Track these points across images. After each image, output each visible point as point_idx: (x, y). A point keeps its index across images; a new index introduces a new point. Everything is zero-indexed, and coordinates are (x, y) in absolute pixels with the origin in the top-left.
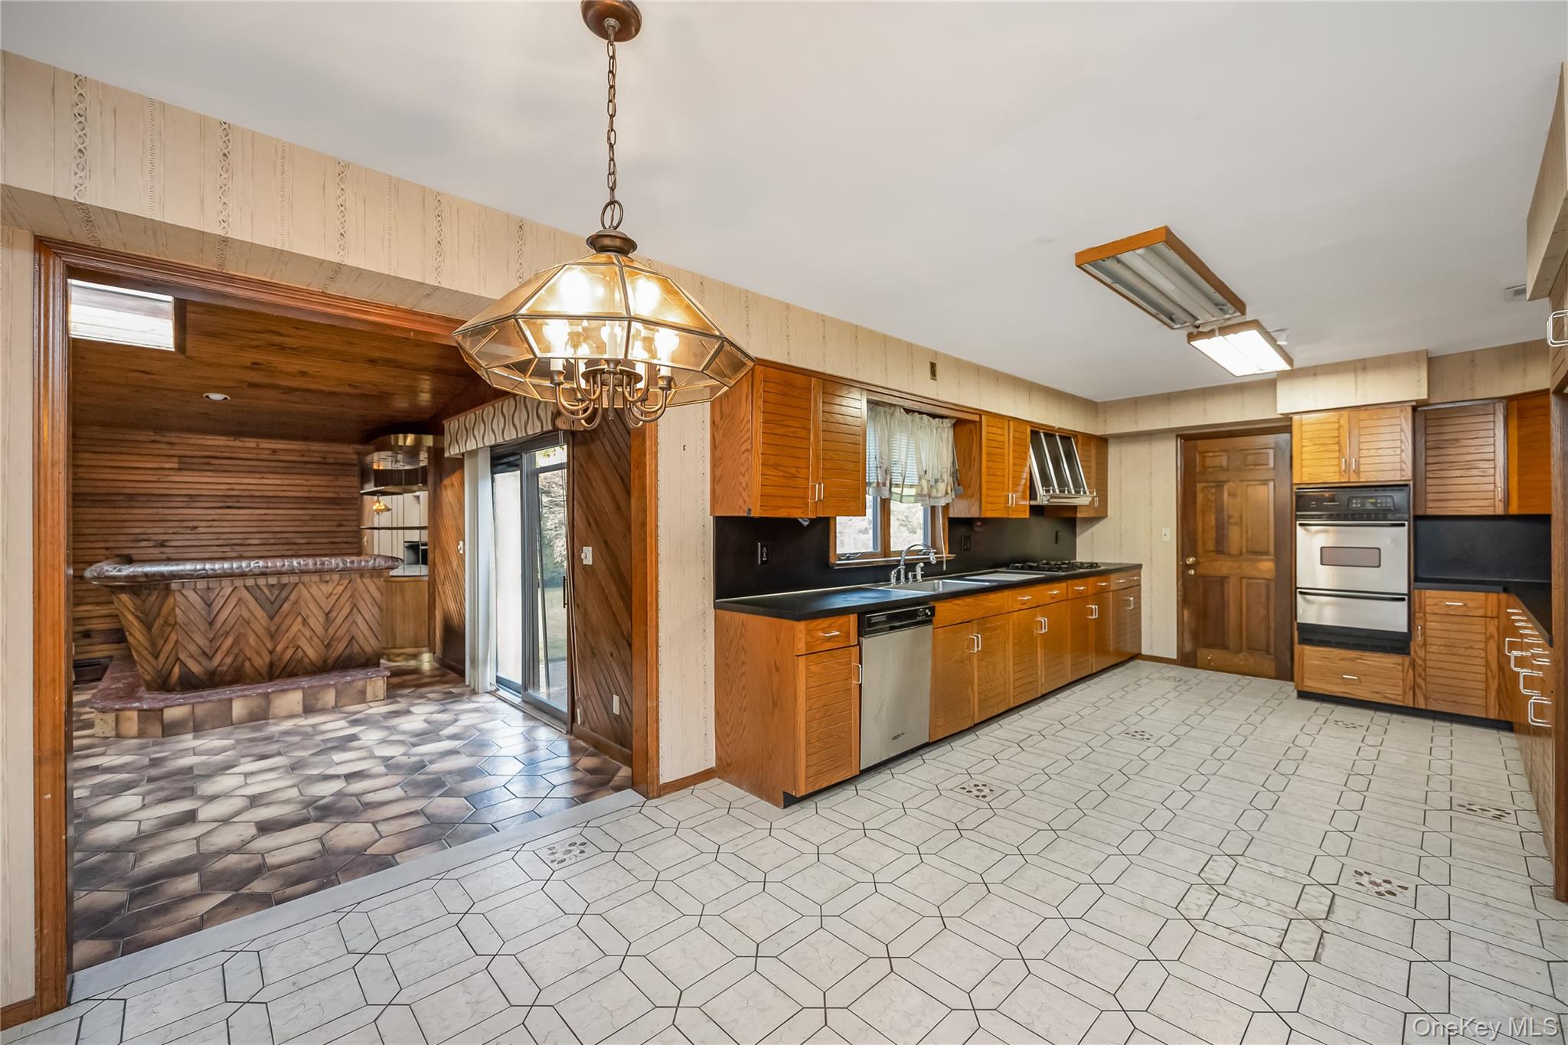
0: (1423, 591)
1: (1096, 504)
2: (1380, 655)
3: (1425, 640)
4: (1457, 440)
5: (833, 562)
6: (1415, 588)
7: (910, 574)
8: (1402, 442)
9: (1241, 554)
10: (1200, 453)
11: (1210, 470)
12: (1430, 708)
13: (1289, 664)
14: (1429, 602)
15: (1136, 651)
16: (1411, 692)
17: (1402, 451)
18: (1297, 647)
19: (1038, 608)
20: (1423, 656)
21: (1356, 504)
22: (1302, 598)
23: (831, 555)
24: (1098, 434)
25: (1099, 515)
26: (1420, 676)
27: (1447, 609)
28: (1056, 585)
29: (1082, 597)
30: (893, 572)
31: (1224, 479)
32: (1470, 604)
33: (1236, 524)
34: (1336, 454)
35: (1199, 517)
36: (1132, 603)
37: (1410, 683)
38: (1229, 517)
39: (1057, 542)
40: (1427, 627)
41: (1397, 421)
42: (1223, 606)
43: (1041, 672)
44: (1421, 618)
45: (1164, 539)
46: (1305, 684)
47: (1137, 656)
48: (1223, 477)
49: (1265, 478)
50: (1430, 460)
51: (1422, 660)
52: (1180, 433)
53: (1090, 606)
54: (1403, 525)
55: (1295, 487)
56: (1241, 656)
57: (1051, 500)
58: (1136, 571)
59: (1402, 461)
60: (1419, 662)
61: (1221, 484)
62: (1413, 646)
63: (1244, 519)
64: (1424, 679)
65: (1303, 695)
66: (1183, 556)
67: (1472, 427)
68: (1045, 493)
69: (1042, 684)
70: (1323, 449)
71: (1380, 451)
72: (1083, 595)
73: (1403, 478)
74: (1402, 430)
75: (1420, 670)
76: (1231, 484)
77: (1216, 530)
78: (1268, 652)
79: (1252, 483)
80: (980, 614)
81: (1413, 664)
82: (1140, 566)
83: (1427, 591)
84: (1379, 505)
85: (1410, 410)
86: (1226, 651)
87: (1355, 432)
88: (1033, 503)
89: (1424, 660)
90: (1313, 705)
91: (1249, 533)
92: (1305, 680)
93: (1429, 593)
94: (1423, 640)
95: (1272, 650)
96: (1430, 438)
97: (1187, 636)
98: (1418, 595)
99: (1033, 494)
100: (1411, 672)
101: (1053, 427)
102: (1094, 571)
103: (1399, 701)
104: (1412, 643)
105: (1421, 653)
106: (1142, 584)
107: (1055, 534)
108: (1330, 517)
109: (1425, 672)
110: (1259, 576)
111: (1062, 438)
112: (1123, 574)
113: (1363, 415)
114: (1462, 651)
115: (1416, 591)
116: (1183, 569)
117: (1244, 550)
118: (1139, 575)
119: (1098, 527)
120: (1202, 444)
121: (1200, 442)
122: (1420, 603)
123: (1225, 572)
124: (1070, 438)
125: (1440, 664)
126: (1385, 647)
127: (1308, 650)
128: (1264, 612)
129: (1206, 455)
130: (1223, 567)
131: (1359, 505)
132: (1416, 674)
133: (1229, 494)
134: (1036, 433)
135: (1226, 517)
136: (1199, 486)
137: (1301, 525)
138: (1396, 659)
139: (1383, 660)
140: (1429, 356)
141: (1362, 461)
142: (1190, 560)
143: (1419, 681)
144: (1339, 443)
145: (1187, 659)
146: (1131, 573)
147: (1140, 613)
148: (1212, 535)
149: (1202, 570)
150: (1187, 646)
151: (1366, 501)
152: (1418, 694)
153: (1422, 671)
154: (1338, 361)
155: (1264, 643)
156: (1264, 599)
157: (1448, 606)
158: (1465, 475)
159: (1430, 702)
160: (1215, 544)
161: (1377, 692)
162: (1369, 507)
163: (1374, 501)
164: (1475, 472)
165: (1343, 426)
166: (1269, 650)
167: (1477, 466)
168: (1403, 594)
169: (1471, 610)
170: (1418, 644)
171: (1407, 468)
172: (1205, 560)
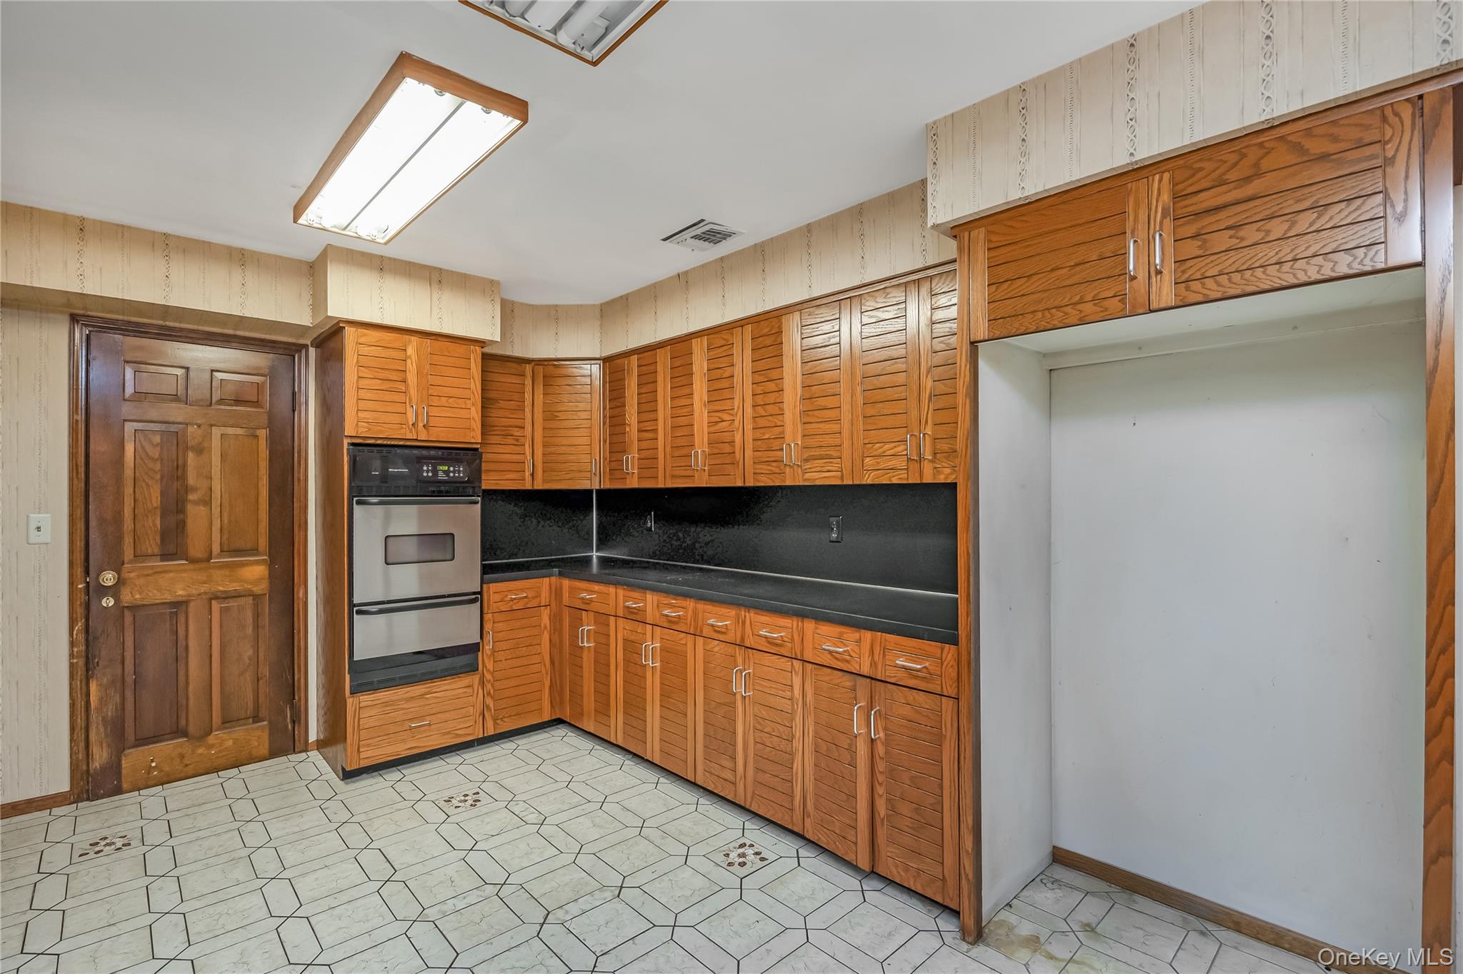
0: (493, 584)
2: (449, 680)
3: (493, 646)
6: (486, 583)
9: (211, 555)
11: (151, 399)
12: (498, 731)
14: (497, 597)
16: (481, 718)
17: (473, 404)
18: (349, 700)
20: (491, 668)
21: (427, 472)
22: (363, 621)
26: (489, 694)
27: (511, 604)
31: (179, 419)
32: (530, 594)
33: (199, 502)
34: (403, 398)
35: (128, 490)
37: (479, 707)
38: (188, 489)
40: (495, 630)
41: (468, 364)
42: (174, 656)
44: (491, 619)
46: (363, 755)
49: (251, 425)
51: (491, 672)
54: (476, 503)
55: (347, 441)
56: (209, 738)
59: (473, 417)
60: (488, 676)
61: (174, 428)
62: (482, 659)
63: (216, 492)
64: (493, 697)
65: (351, 775)
66: (86, 570)
67: (508, 387)
70: (386, 387)
71: (451, 400)
73: (474, 441)
74: (470, 375)
76: (193, 428)
77: (163, 514)
78: (257, 718)
79: (231, 430)
81: (482, 681)
83: (496, 584)
84: (452, 475)
85: (478, 351)
86: (184, 739)
89: (493, 673)
91: (226, 518)
92: (361, 750)
93: (497, 587)
94: (491, 648)
95: (263, 712)
98: (489, 591)
100: (481, 691)
103: (469, 735)
104: (481, 655)
105: (490, 665)
109: (493, 687)
110: (242, 591)
114: (523, 652)
115: (487, 585)
116: (88, 596)
117: (216, 549)
122: (488, 600)
123: (178, 593)
125: (507, 673)
127: (366, 699)
128: (250, 652)
129: (144, 368)
130: (175, 584)
131: (430, 474)
132: (485, 693)
135: (181, 490)
136: (127, 428)
137: (359, 502)
138: (464, 681)
139: (454, 686)
140: (501, 294)
141: (432, 411)
142: (102, 578)
143: (489, 701)
144: (406, 381)
145: (89, 788)
148: (155, 525)
149: (127, 597)
150: (96, 756)
151: (438, 469)
152: (487, 719)
153: (490, 687)
154: (412, 260)
155: (251, 705)
156: (249, 630)
157: (512, 600)
158: (502, 443)
159: (498, 724)
160: (159, 541)
161: (448, 733)
162: (441, 476)
163: (446, 468)
164: (510, 440)
165: (410, 357)
166: (258, 716)
167: (511, 433)
168: (475, 593)
169: (530, 601)
170: (487, 655)
171: (477, 427)
172: (138, 577)
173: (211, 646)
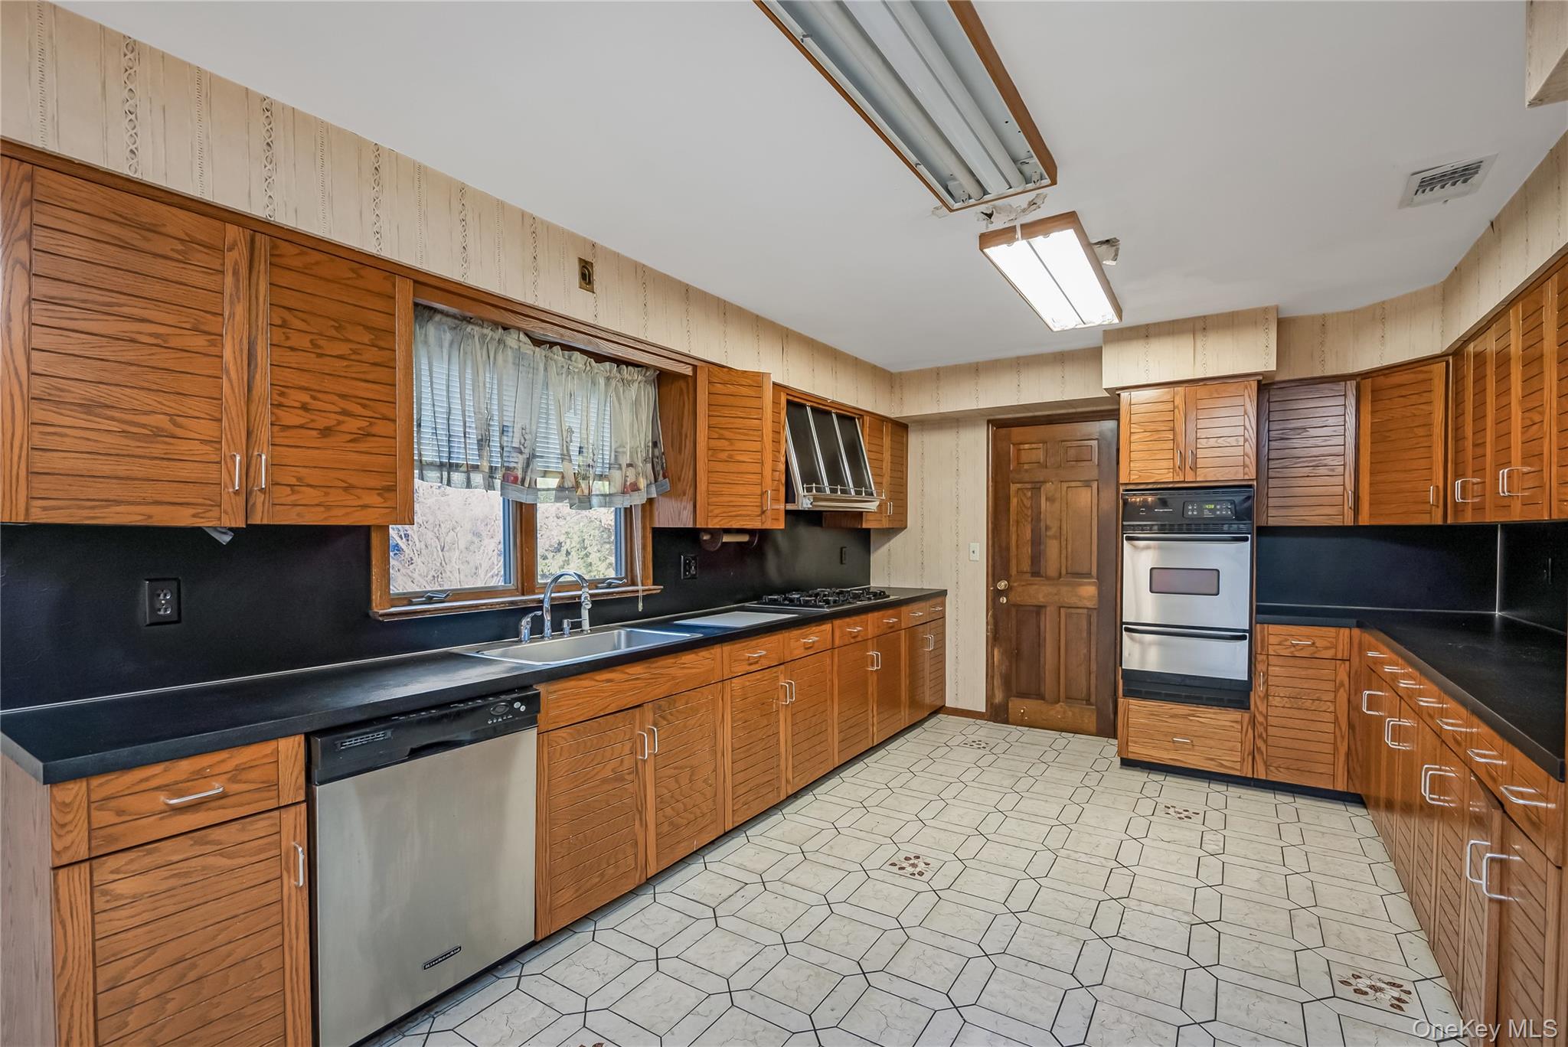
0: (1266, 625)
1: (890, 510)
2: (1215, 710)
3: (1267, 690)
4: (1304, 429)
5: (376, 610)
6: (1257, 623)
7: (565, 621)
8: (1245, 428)
9: (1060, 576)
10: (1014, 445)
11: (1026, 467)
12: (1271, 778)
13: (1112, 716)
14: (1273, 640)
15: (939, 703)
16: (1250, 757)
17: (1246, 440)
18: (1121, 700)
19: (782, 667)
20: (1264, 711)
21: (1192, 511)
22: (1128, 636)
23: (376, 596)
24: (892, 416)
25: (897, 527)
26: (1260, 736)
27: (1293, 649)
28: (814, 629)
29: (859, 642)
30: (524, 622)
31: (1042, 479)
32: (1319, 643)
33: (1054, 537)
34: (1170, 445)
35: (1013, 529)
36: (932, 643)
37: (1249, 746)
38: (1047, 528)
39: (842, 563)
40: (1270, 673)
41: (1239, 401)
42: (1039, 643)
43: (786, 762)
44: (1263, 661)
45: (973, 557)
46: (1131, 749)
47: (940, 709)
48: (1040, 476)
49: (1086, 479)
50: (1273, 455)
51: (1264, 716)
52: (992, 418)
53: (871, 653)
54: (1246, 539)
55: (1121, 488)
56: (1058, 706)
57: (814, 503)
58: (939, 600)
59: (1245, 455)
60: (1260, 718)
61: (1038, 485)
62: (1255, 698)
63: (1064, 532)
64: (1265, 741)
65: (1127, 763)
66: (994, 580)
67: (1321, 412)
68: (806, 493)
69: (787, 781)
70: (1156, 437)
71: (1220, 440)
72: (859, 639)
73: (1247, 477)
74: (1246, 413)
75: (1261, 729)
76: (1049, 485)
77: (1032, 544)
78: (1088, 702)
79: (1073, 484)
80: (660, 690)
81: (1253, 721)
82: (944, 593)
83: (1270, 626)
84: (1218, 513)
85: (1254, 385)
86: (1043, 702)
87: (1192, 416)
88: (790, 507)
89: (1266, 717)
90: (1138, 777)
91: (1069, 550)
92: (1130, 744)
93: (1273, 629)
94: (1264, 691)
95: (1093, 699)
96: (1274, 426)
97: (997, 682)
98: (1261, 632)
99: (790, 496)
100: (1250, 731)
101: (825, 400)
102: (883, 602)
103: (1237, 770)
104: (1252, 694)
105: (1262, 708)
106: (947, 616)
107: (839, 550)
108: (1162, 529)
109: (1266, 731)
110: (1080, 604)
111: (840, 417)
112: (922, 604)
113: (1202, 392)
114: (1308, 704)
115: (1258, 625)
116: (994, 595)
117: (1064, 572)
118: (943, 605)
119: (897, 542)
120: (1017, 432)
121: (1015, 430)
122: (1263, 641)
123: (1041, 599)
124: (854, 418)
125: (1284, 722)
126: (1222, 700)
127: (1134, 703)
128: (1085, 651)
129: (1022, 447)
130: (1039, 593)
131: (1195, 513)
132: (1256, 734)
133: (1047, 499)
134: (796, 405)
135: (1043, 529)
136: (1014, 487)
137: (1129, 539)
138: (1235, 715)
139: (1218, 717)
140: (1280, 316)
141: (1200, 453)
142: (1002, 585)
143: (1260, 743)
144: (1173, 430)
145: (997, 713)
146: (932, 602)
147: (943, 655)
148: (1028, 552)
149: (1015, 597)
150: (997, 696)
151: (1204, 507)
152: (1258, 762)
153: (1262, 730)
154: (1174, 318)
155: (1085, 690)
156: (1085, 635)
157: (1294, 646)
158: (1310, 475)
159: (1271, 771)
160: (1030, 563)
161: (1212, 759)
162: (1207, 514)
163: (1213, 506)
164: (1322, 471)
165: (1178, 407)
166: (1089, 700)
167: (1325, 462)
168: (1244, 631)
169: (1319, 651)
170: (1259, 696)
171: (1251, 463)
172: (1019, 585)
173: (1059, 640)
